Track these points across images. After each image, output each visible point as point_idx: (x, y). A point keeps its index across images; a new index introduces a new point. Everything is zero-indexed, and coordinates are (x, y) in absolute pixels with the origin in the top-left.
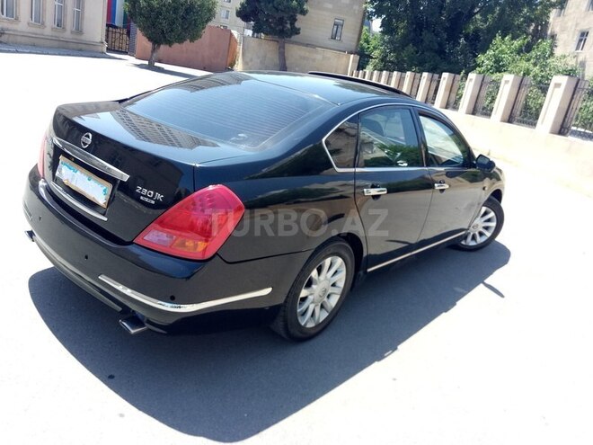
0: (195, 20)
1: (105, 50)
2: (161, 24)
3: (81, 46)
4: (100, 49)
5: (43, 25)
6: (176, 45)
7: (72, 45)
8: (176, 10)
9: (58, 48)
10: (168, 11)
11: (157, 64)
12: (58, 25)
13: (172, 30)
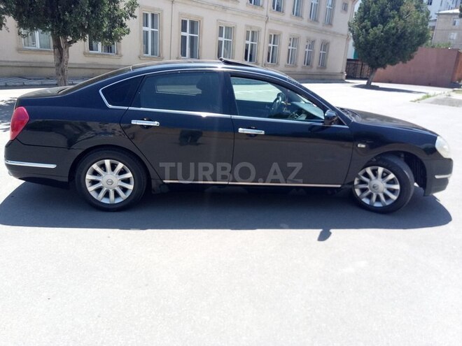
0: (405, 45)
1: (344, 77)
2: (374, 52)
3: (323, 77)
4: (340, 77)
5: (296, 66)
6: (389, 67)
7: (316, 77)
8: (387, 40)
9: (306, 79)
10: (380, 42)
11: (373, 84)
12: (307, 65)
13: (384, 56)
